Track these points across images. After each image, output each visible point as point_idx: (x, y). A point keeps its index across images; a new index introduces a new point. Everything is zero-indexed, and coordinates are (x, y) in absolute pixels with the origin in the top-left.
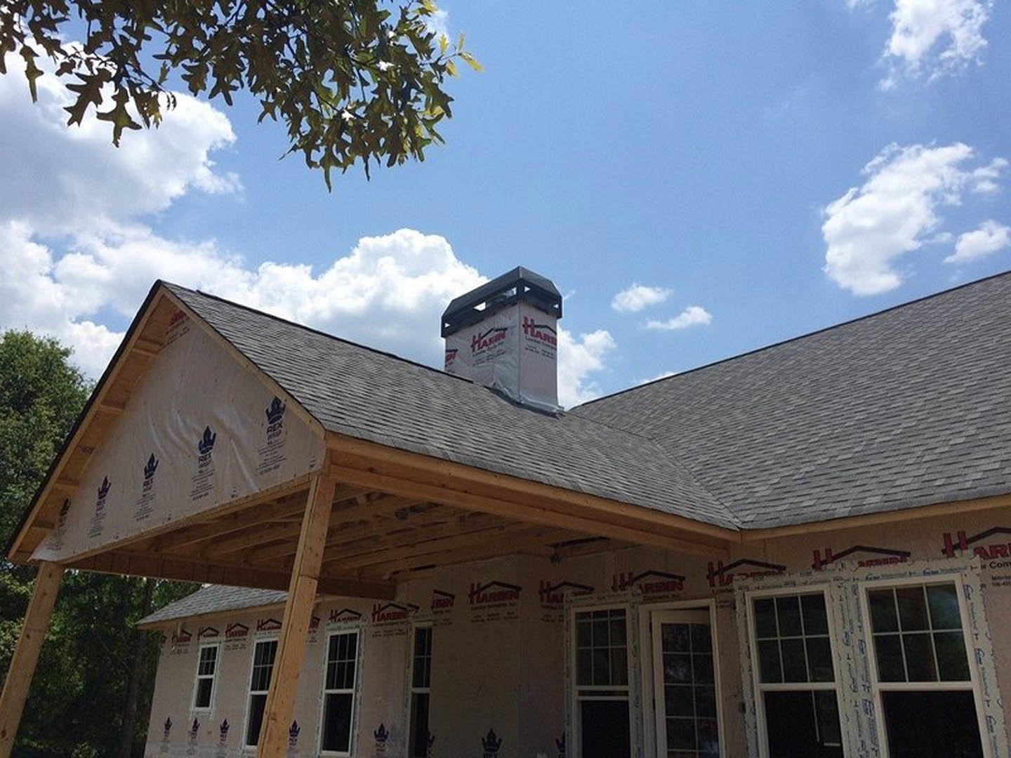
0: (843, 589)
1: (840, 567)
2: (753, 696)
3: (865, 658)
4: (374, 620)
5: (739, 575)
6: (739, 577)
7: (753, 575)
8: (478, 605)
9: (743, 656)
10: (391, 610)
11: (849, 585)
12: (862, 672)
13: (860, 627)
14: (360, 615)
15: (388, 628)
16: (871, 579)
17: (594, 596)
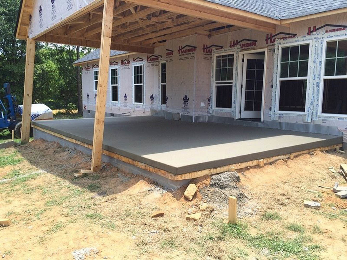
0: (317, 42)
1: (318, 33)
2: (276, 83)
3: (320, 68)
4: (147, 61)
5: (278, 38)
6: (278, 39)
7: (283, 38)
8: (181, 54)
9: (275, 69)
10: (153, 57)
11: (320, 40)
12: (318, 72)
13: (321, 56)
14: (143, 59)
15: (153, 63)
16: (329, 37)
17: (223, 49)
